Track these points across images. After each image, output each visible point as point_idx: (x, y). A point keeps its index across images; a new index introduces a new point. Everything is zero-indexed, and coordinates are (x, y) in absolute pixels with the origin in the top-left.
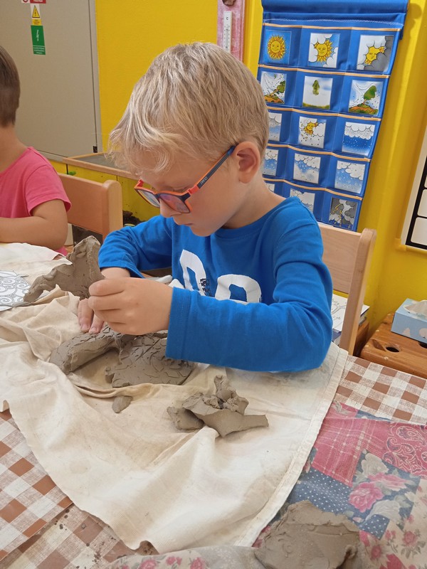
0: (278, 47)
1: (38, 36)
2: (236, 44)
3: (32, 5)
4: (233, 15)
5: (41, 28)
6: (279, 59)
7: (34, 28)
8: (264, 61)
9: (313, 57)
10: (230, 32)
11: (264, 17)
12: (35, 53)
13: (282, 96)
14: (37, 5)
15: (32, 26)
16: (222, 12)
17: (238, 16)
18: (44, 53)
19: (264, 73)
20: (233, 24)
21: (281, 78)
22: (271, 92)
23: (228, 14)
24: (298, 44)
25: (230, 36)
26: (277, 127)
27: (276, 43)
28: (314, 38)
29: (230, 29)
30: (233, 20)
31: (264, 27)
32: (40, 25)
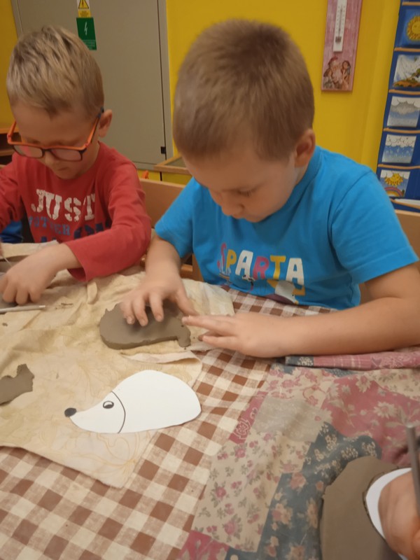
1: (86, 29)
5: (90, 21)
7: (81, 22)
8: (401, 44)
10: (344, 13)
15: (78, 19)
18: (95, 48)
19: (401, 58)
20: (349, 4)
22: (409, 76)
29: (345, 9)
31: (403, 7)
32: (89, 16)
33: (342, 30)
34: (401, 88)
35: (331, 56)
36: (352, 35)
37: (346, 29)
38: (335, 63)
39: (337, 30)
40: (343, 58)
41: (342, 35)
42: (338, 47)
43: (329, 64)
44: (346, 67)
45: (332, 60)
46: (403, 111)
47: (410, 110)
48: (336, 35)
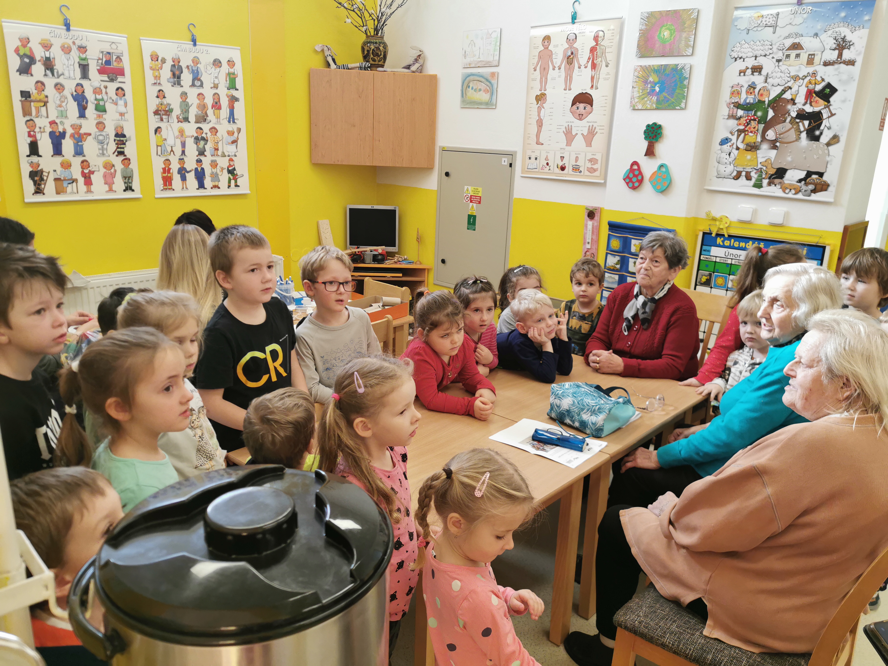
0: (616, 244)
1: (472, 220)
2: (594, 237)
3: (471, 204)
4: (593, 224)
5: (475, 217)
6: (617, 249)
7: (470, 216)
8: (609, 249)
9: (633, 249)
10: (591, 232)
11: (609, 229)
12: (468, 229)
13: (618, 266)
14: (475, 205)
15: (469, 215)
16: (587, 221)
17: (596, 224)
18: (474, 230)
19: (609, 256)
20: (593, 228)
21: (618, 258)
22: (613, 264)
23: (590, 223)
24: (626, 245)
25: (591, 233)
26: (616, 282)
27: (615, 242)
28: (633, 242)
29: (591, 230)
30: (593, 226)
31: (609, 234)
32: (474, 214)
33: (590, 239)
34: (609, 269)
35: (586, 250)
36: (596, 241)
37: (592, 239)
38: (588, 253)
39: (588, 239)
40: (591, 251)
41: (590, 241)
42: (588, 246)
43: (585, 253)
44: (593, 256)
45: (586, 252)
46: (610, 280)
47: (614, 280)
48: (588, 241)
